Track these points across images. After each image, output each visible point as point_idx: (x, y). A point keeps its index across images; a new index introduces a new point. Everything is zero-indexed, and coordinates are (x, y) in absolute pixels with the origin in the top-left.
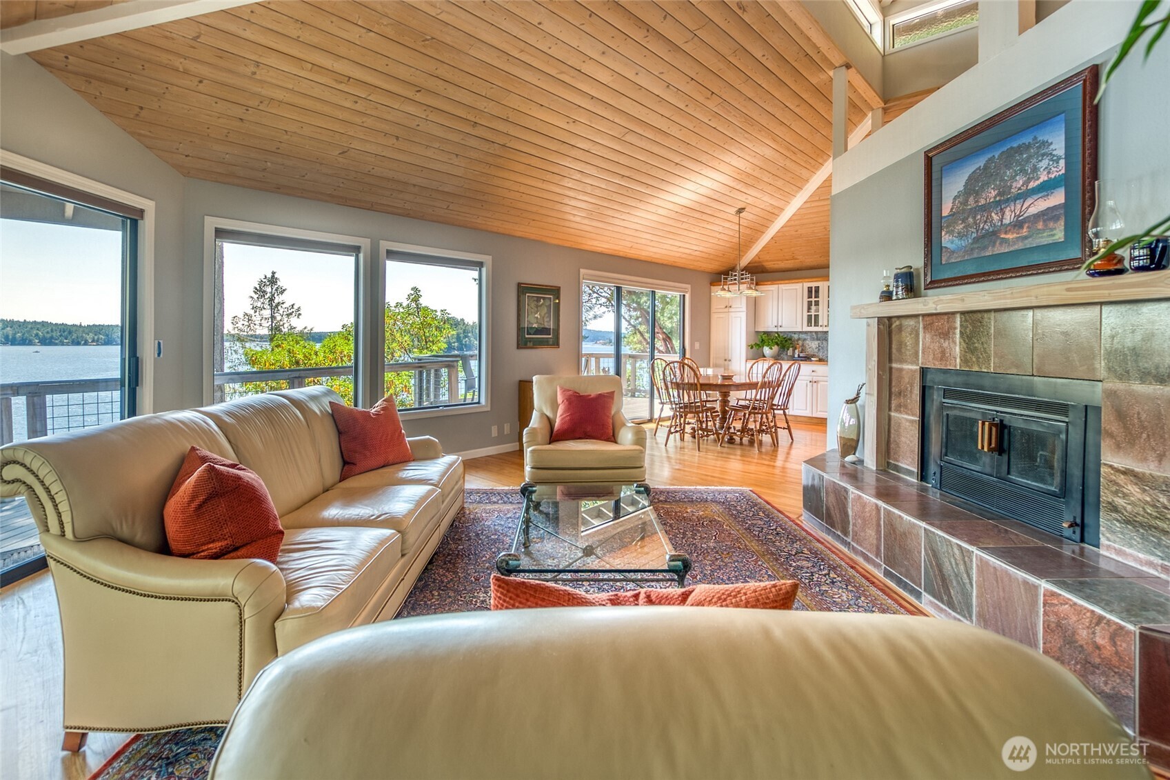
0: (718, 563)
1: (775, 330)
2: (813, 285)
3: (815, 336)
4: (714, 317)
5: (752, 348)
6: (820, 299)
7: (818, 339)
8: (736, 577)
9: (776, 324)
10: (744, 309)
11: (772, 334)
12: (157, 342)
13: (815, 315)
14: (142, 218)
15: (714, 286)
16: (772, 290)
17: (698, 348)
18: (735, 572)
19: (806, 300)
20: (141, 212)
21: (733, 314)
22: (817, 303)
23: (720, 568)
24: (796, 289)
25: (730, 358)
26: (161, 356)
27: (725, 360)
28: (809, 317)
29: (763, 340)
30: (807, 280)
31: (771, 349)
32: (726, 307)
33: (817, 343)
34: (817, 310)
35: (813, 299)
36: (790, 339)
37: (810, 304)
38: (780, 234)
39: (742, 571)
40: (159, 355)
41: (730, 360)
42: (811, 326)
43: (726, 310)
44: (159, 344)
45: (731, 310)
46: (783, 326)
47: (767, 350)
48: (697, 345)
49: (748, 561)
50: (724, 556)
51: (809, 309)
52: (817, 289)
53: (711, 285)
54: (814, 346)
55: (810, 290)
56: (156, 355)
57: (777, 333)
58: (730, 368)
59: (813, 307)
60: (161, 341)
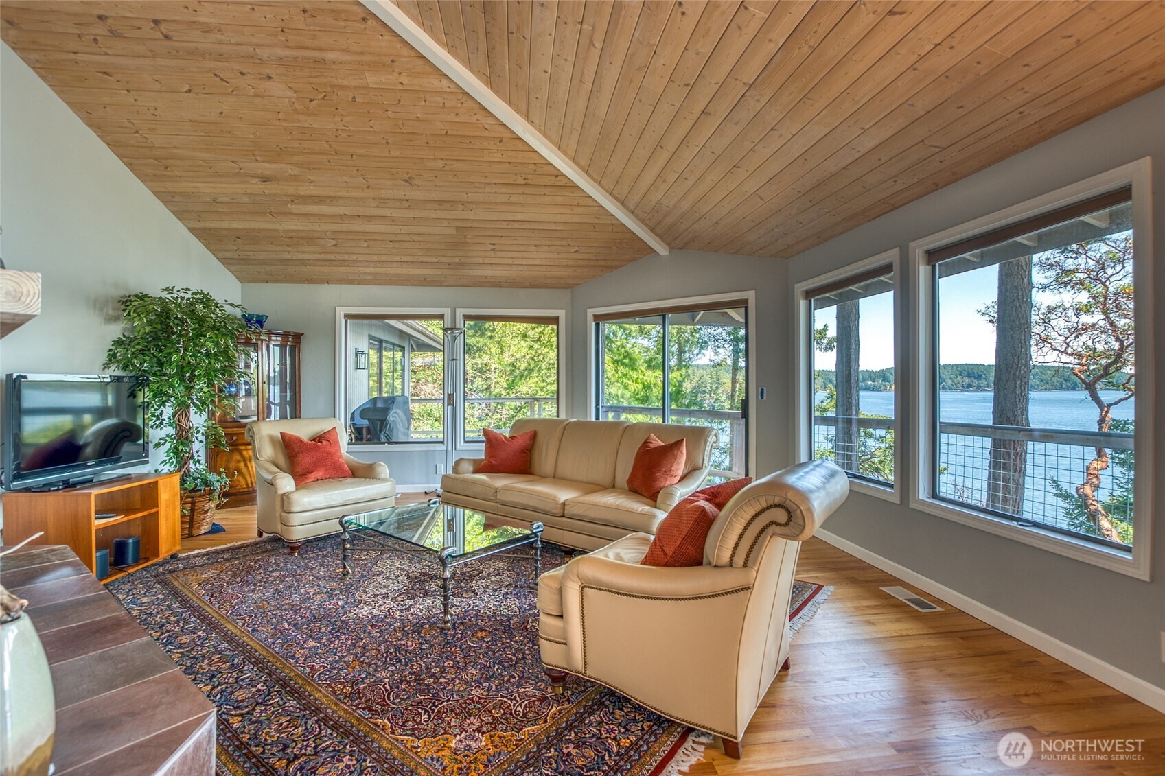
0: (359, 650)
8: (331, 642)
12: (760, 389)
14: (747, 304)
18: (334, 648)
20: (746, 301)
23: (354, 645)
26: (765, 398)
39: (327, 652)
40: (762, 397)
44: (762, 390)
49: (325, 667)
50: (357, 663)
56: (760, 398)
60: (765, 388)
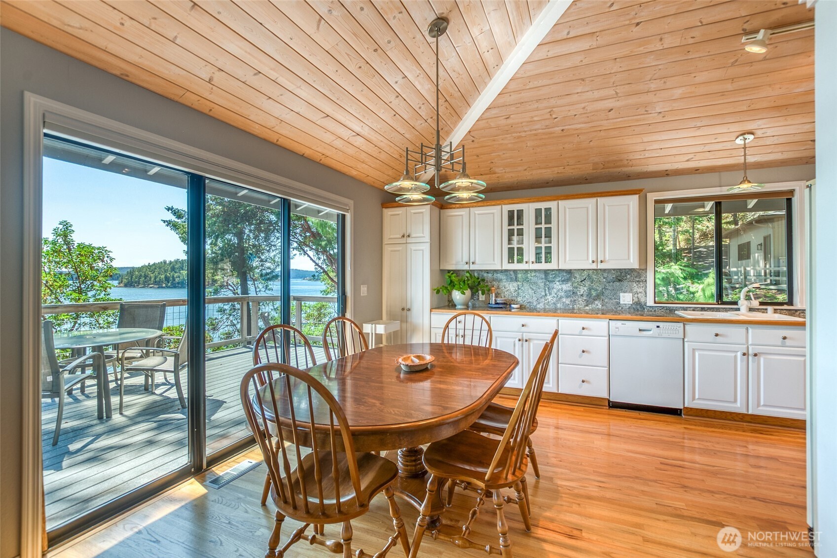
1: (466, 267)
2: (515, 207)
3: (513, 276)
4: (387, 250)
5: (438, 292)
6: (524, 227)
7: (517, 280)
9: (467, 261)
10: (427, 239)
11: (461, 273)
13: (518, 248)
15: (386, 208)
16: (462, 215)
17: (366, 294)
19: (506, 228)
21: (413, 247)
22: (520, 233)
24: (493, 213)
25: (408, 307)
27: (403, 309)
28: (511, 250)
29: (451, 281)
30: (506, 201)
31: (463, 293)
32: (403, 236)
33: (515, 284)
34: (521, 242)
35: (515, 227)
36: (483, 280)
37: (511, 233)
38: (482, 124)
41: (409, 310)
42: (513, 262)
43: (403, 241)
45: (409, 240)
46: (477, 262)
47: (457, 296)
48: (364, 290)
51: (510, 241)
52: (520, 213)
53: (383, 207)
54: (512, 289)
55: (511, 214)
57: (468, 271)
58: (409, 320)
59: (515, 238)
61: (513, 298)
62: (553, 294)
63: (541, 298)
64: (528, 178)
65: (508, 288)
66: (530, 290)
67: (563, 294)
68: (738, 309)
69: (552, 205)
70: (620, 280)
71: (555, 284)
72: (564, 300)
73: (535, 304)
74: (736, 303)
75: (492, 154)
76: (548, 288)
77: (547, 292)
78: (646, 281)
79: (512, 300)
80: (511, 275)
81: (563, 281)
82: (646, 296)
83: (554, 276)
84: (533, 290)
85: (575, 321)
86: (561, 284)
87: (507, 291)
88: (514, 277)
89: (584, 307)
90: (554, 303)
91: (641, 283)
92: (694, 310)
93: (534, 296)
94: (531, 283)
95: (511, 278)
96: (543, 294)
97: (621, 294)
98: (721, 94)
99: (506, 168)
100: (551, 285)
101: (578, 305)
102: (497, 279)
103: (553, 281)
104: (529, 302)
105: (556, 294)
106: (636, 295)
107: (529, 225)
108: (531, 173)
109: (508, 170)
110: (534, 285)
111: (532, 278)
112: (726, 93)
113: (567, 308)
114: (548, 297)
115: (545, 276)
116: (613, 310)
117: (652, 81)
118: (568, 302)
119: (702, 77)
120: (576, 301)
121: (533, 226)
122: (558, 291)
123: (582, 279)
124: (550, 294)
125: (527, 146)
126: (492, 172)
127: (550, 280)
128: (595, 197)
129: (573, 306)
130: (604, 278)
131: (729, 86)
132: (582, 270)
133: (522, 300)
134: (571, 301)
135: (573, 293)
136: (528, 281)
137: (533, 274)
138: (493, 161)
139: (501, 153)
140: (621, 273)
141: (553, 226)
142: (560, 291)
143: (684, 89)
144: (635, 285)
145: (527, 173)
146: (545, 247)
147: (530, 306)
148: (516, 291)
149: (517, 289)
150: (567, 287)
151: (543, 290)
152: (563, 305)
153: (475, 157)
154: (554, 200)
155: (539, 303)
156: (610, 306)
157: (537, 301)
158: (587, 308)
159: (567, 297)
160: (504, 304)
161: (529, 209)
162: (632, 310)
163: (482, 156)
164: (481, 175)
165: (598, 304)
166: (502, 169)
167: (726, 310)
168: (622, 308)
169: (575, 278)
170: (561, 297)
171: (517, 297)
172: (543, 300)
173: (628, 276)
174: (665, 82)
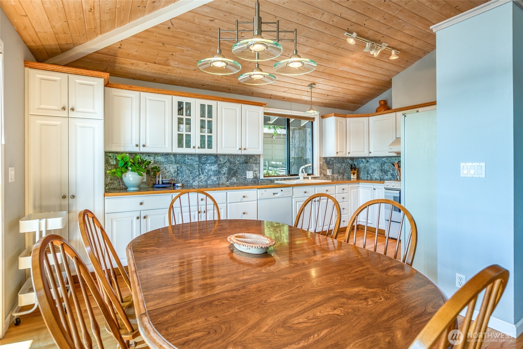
1: (135, 150)
2: (184, 100)
6: (192, 118)
7: (176, 162)
9: (138, 143)
10: (100, 116)
13: (186, 135)
15: (31, 67)
16: (131, 97)
17: (13, 180)
19: (176, 116)
22: (188, 122)
24: (165, 101)
25: (72, 193)
27: (64, 197)
28: (180, 136)
30: (176, 93)
32: (64, 109)
33: (175, 166)
34: (189, 130)
35: (184, 117)
37: (180, 121)
41: (73, 197)
42: (182, 147)
43: (65, 113)
45: (72, 114)
48: (11, 174)
51: (180, 127)
52: (188, 105)
53: (26, 67)
54: (172, 170)
55: (180, 105)
59: (184, 126)
61: (173, 178)
62: (205, 174)
63: (196, 177)
64: (192, 77)
65: (169, 170)
66: (187, 171)
67: (212, 173)
68: (299, 178)
69: (213, 103)
70: (246, 163)
71: (207, 165)
72: (213, 178)
73: (191, 182)
74: (297, 175)
75: (178, 47)
76: (201, 169)
77: (200, 172)
78: (260, 163)
79: (172, 180)
80: (171, 158)
81: (212, 163)
82: (260, 173)
83: (205, 159)
84: (190, 170)
85: (234, 192)
86: (210, 166)
87: (167, 172)
88: (174, 160)
89: (226, 182)
90: (206, 181)
91: (257, 164)
92: (281, 180)
93: (190, 175)
94: (188, 165)
95: (172, 161)
96: (197, 173)
97: (247, 172)
98: (320, 59)
99: (180, 64)
100: (203, 166)
101: (222, 181)
102: (158, 162)
103: (205, 163)
104: (187, 181)
105: (207, 173)
106: (255, 173)
107: (196, 117)
108: (197, 74)
109: (181, 66)
110: (190, 167)
111: (189, 161)
112: (321, 59)
113: (215, 183)
114: (201, 176)
115: (199, 159)
116: (243, 183)
117: (303, 37)
118: (215, 179)
119: (322, 46)
120: (221, 178)
121: (199, 118)
122: (209, 171)
123: (225, 162)
124: (203, 173)
125: (209, 51)
126: (166, 63)
127: (203, 162)
128: (240, 103)
129: (219, 181)
130: (238, 161)
131: (325, 56)
132: (224, 155)
133: (181, 180)
134: (217, 178)
135: (219, 172)
136: (186, 163)
137: (190, 158)
138: (174, 54)
139: (185, 49)
140: (247, 158)
141: (214, 119)
142: (210, 171)
143: (310, 49)
144: (254, 166)
145: (194, 73)
146: (208, 136)
147: (187, 184)
148: (175, 172)
149: (176, 170)
150: (214, 168)
151: (198, 171)
152: (212, 182)
153: (161, 44)
154: (215, 100)
155: (194, 181)
156: (241, 181)
157: (192, 179)
158: (228, 183)
159: (215, 175)
160: (168, 183)
161: (196, 104)
162: (253, 182)
163: (167, 46)
164: (155, 63)
165: (234, 179)
166: (177, 63)
167: (294, 179)
168: (248, 181)
169: (220, 161)
170: (211, 176)
171: (176, 177)
172: (198, 179)
173: (251, 160)
174: (307, 41)
